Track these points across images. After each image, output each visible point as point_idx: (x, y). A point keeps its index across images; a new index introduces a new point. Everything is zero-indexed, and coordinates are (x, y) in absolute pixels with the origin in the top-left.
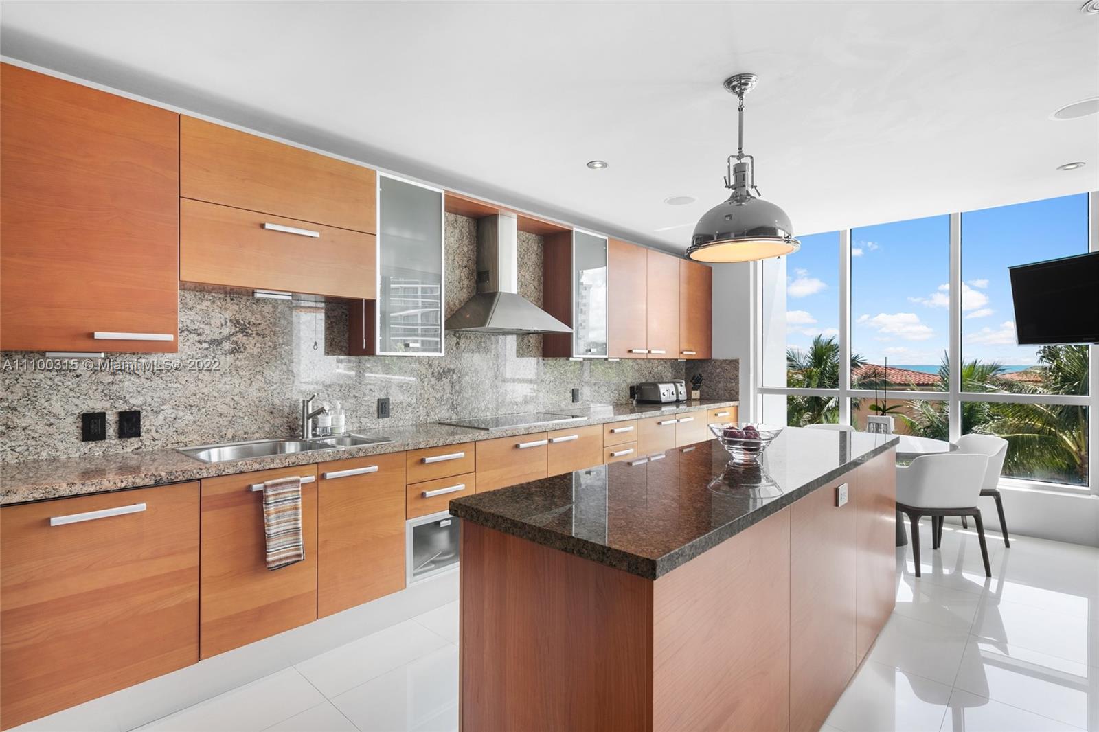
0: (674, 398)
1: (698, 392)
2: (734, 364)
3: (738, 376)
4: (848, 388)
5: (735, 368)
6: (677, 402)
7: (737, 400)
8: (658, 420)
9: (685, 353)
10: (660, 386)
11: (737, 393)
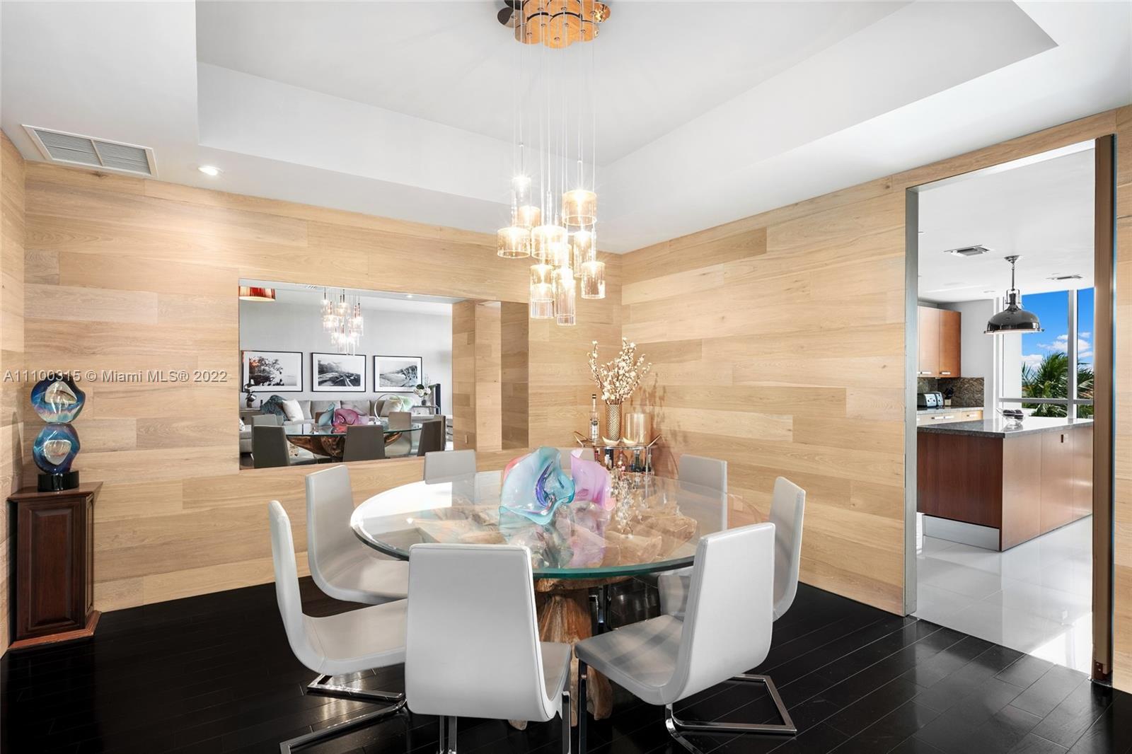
0: (935, 404)
1: (950, 401)
2: (980, 381)
3: (983, 389)
4: (1075, 397)
5: (981, 384)
6: (937, 407)
7: (983, 406)
8: (933, 416)
9: (943, 373)
10: (926, 395)
11: (983, 401)
